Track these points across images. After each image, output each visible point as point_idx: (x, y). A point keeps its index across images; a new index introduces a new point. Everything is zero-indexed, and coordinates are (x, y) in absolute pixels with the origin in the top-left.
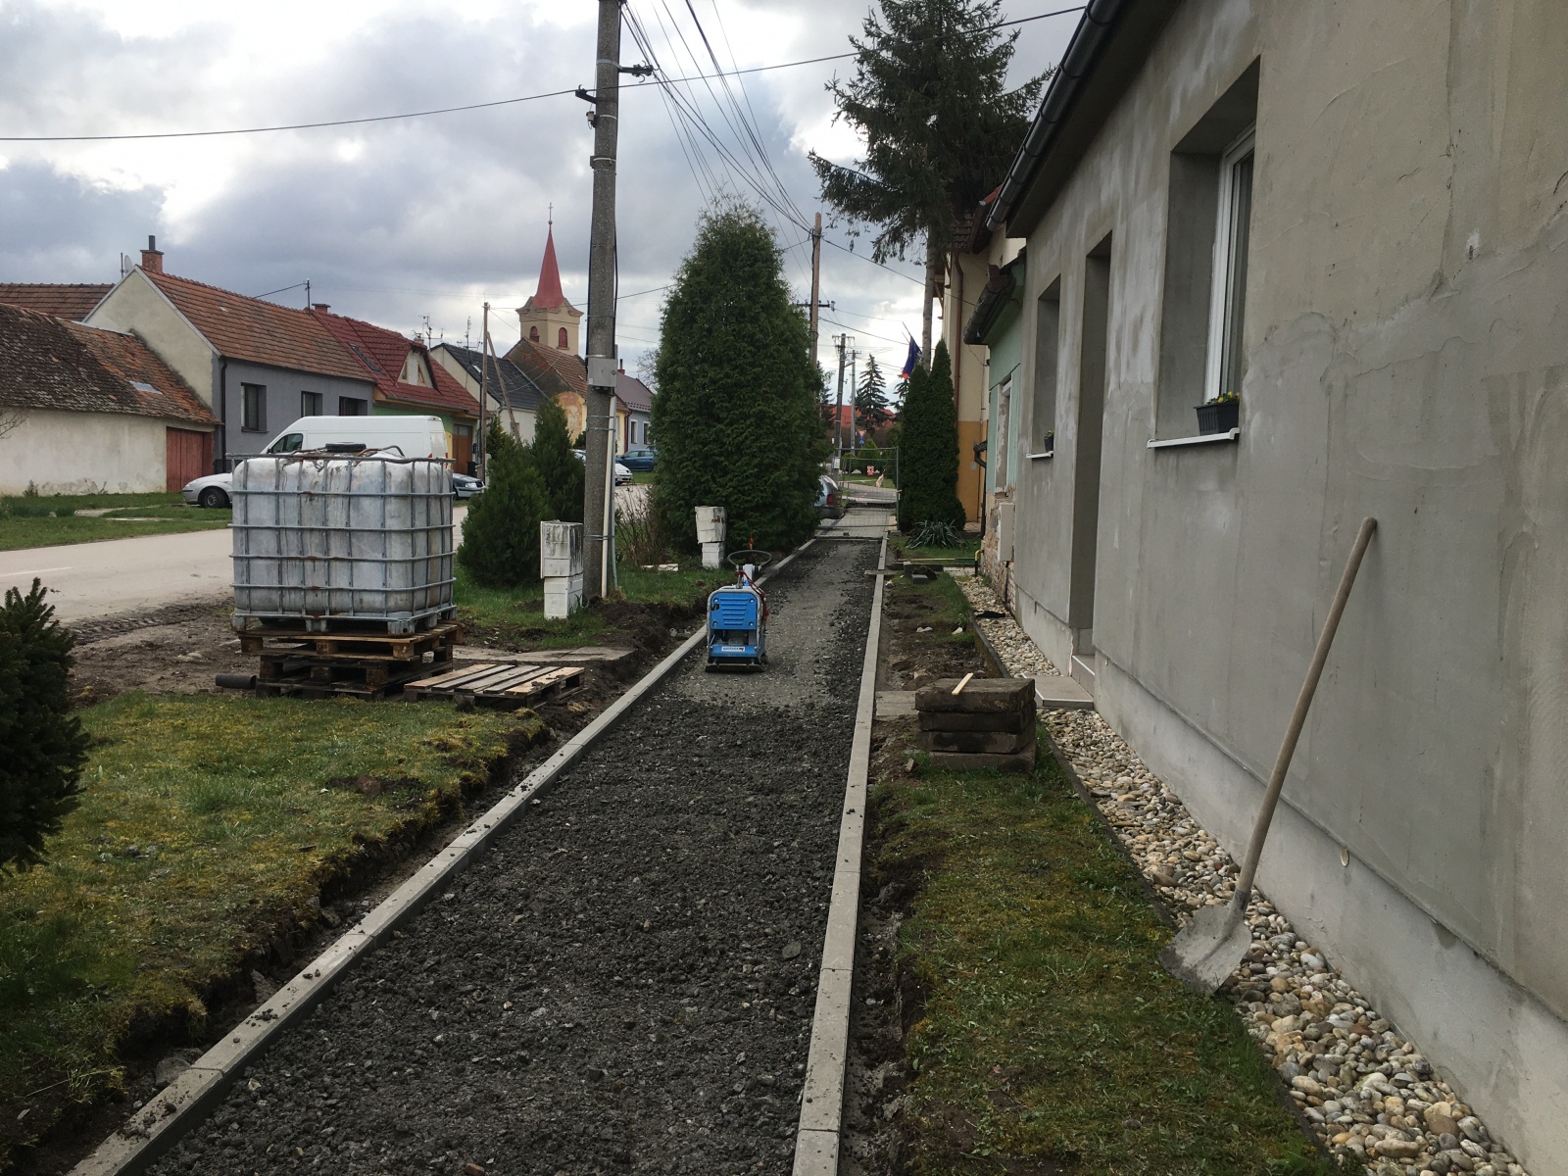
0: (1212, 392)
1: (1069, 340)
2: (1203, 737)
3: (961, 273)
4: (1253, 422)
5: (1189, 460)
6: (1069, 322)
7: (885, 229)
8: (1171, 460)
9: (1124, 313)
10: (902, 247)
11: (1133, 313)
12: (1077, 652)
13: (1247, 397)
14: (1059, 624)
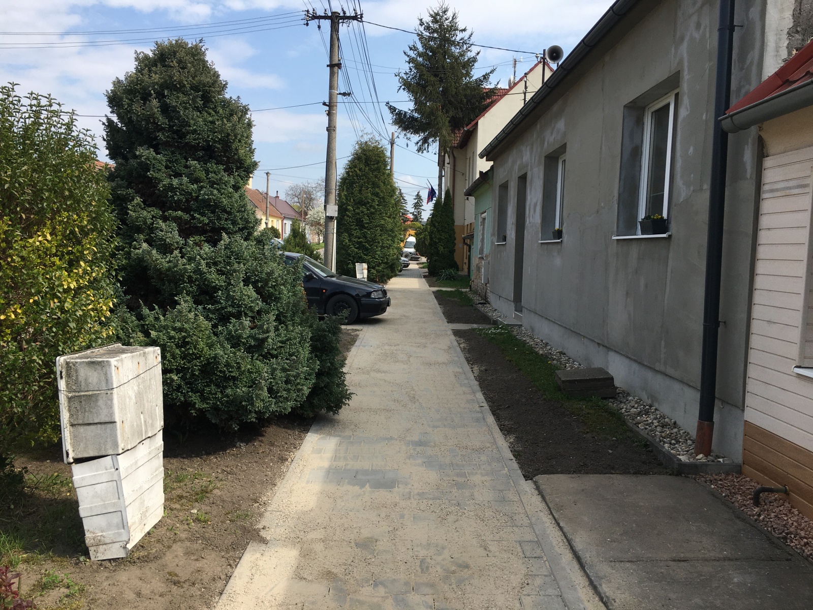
0: (557, 227)
1: (512, 205)
2: (554, 322)
3: (454, 158)
4: (565, 237)
5: (550, 246)
6: (512, 197)
7: (420, 137)
8: (546, 246)
9: (531, 199)
10: (428, 145)
11: (534, 201)
12: (516, 311)
13: (564, 231)
14: (509, 302)
